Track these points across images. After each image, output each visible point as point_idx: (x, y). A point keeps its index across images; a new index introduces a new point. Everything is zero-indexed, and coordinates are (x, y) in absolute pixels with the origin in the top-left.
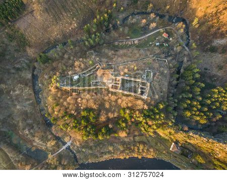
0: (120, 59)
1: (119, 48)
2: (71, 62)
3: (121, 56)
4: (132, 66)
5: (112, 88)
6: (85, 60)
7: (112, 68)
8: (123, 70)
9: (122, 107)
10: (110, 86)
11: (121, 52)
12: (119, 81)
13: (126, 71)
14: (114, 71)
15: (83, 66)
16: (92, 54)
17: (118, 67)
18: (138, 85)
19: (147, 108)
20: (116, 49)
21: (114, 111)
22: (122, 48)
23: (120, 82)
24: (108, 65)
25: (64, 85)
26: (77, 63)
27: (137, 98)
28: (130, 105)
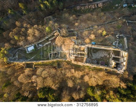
0: (83, 24)
1: (82, 13)
2: (23, 30)
3: (85, 21)
4: (100, 31)
5: (75, 60)
6: (40, 27)
7: (74, 35)
8: (88, 37)
9: (90, 85)
10: (73, 58)
11: (84, 17)
12: (84, 51)
13: (93, 37)
14: (77, 39)
15: (37, 33)
16: (50, 20)
17: (81, 33)
18: (109, 54)
19: (125, 87)
20: (78, 14)
21: (80, 89)
22: (85, 12)
23: (86, 52)
24: (69, 31)
25: (15, 60)
26: (30, 31)
27: (110, 73)
28: (100, 83)
